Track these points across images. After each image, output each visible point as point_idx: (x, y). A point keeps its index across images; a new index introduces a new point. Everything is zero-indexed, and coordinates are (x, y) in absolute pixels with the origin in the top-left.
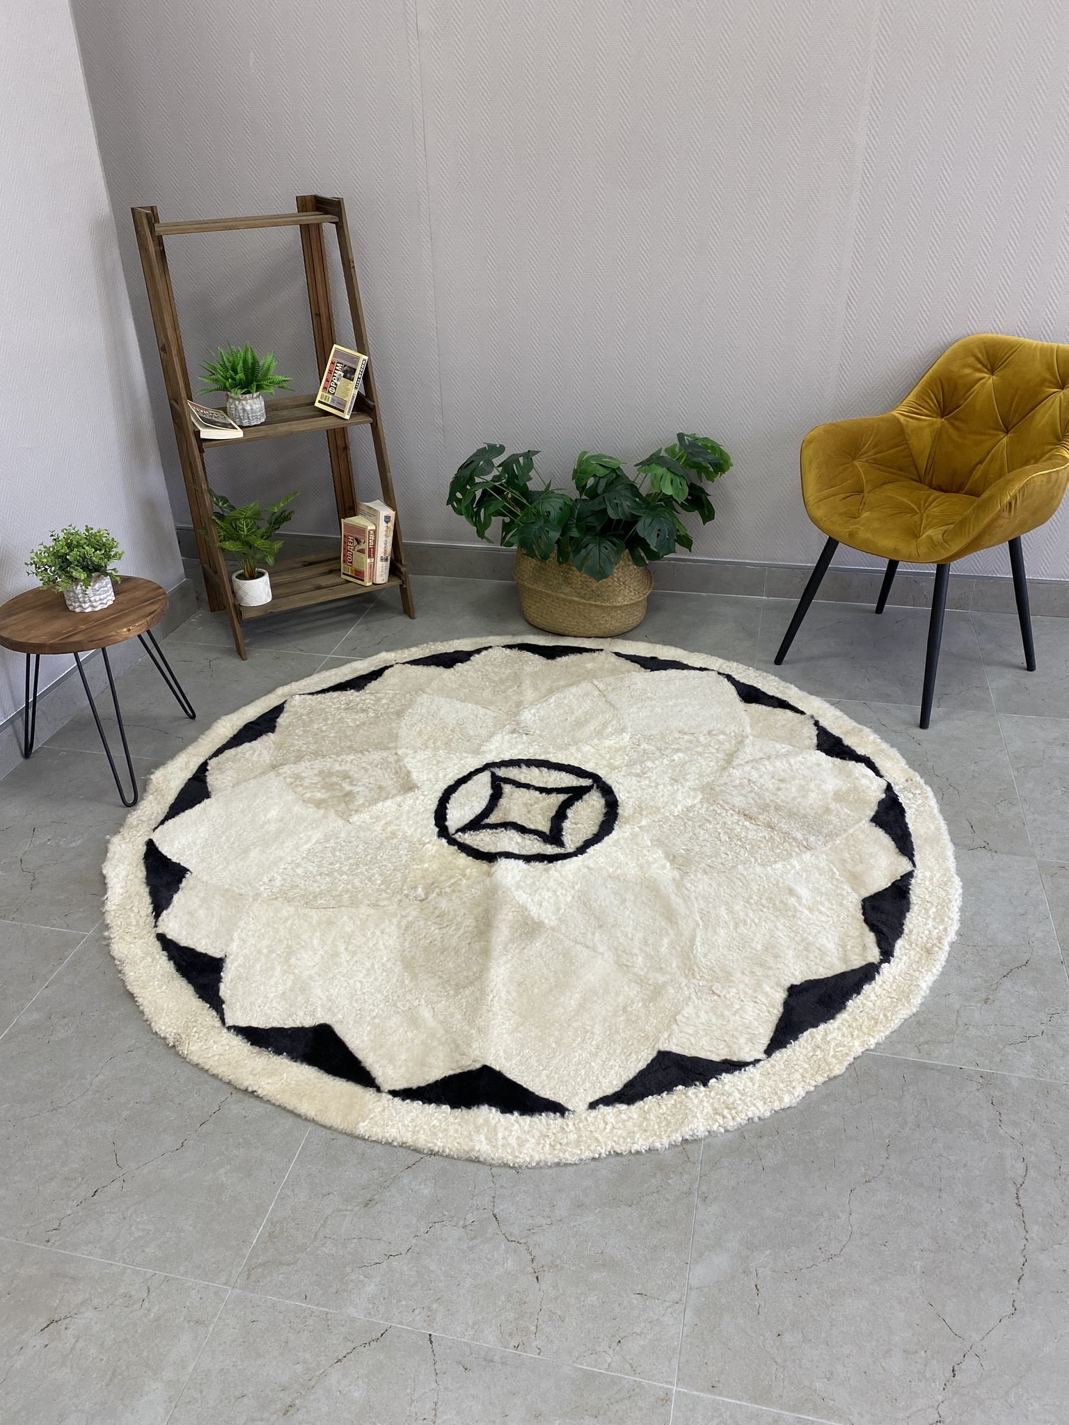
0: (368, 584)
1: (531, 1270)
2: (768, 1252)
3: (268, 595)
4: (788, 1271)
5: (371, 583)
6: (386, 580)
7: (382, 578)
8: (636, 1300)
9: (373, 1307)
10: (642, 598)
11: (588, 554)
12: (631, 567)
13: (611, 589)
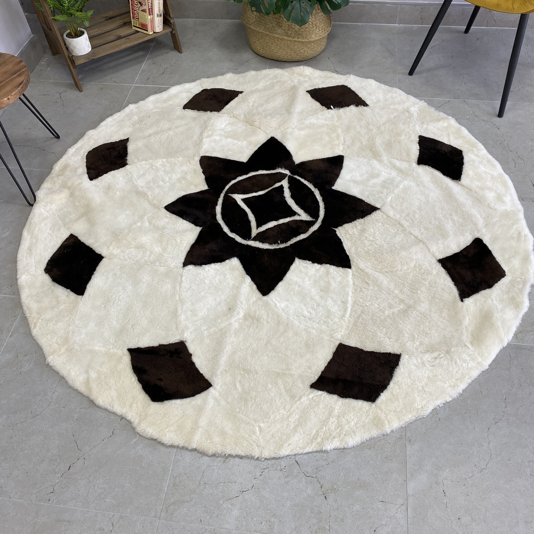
0: (151, 33)
1: (322, 493)
2: (447, 470)
3: (89, 46)
4: (460, 481)
5: (152, 32)
6: (162, 30)
7: (159, 28)
8: (380, 505)
9: (239, 523)
10: (327, 34)
11: (293, 8)
12: (320, 14)
13: (308, 30)
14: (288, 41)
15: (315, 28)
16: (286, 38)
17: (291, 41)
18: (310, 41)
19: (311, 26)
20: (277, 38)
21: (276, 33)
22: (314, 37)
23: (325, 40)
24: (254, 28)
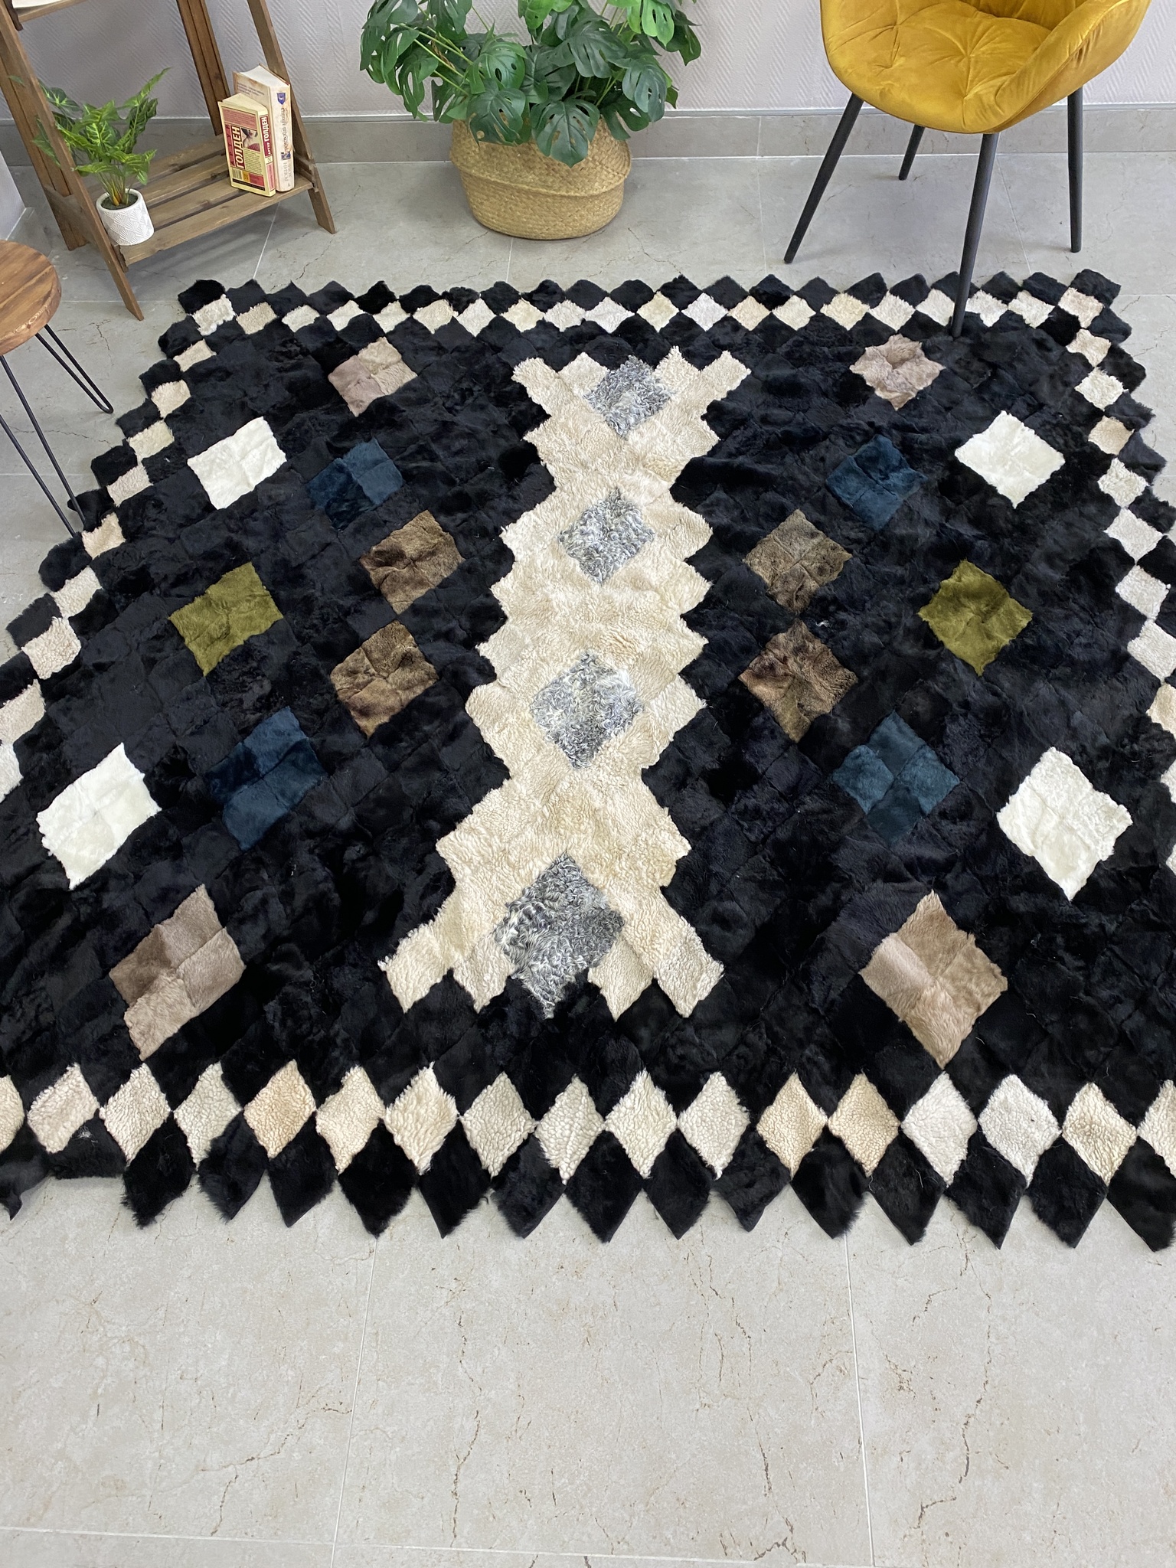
0: (271, 194)
3: (149, 225)
5: (274, 192)
6: (292, 185)
7: (287, 183)
10: (622, 180)
11: (554, 129)
12: (608, 140)
13: (585, 172)
14: (547, 196)
15: (598, 168)
16: (544, 191)
17: (554, 196)
18: (592, 196)
19: (591, 165)
20: (527, 192)
21: (522, 183)
22: (598, 188)
23: (620, 193)
24: (478, 174)
